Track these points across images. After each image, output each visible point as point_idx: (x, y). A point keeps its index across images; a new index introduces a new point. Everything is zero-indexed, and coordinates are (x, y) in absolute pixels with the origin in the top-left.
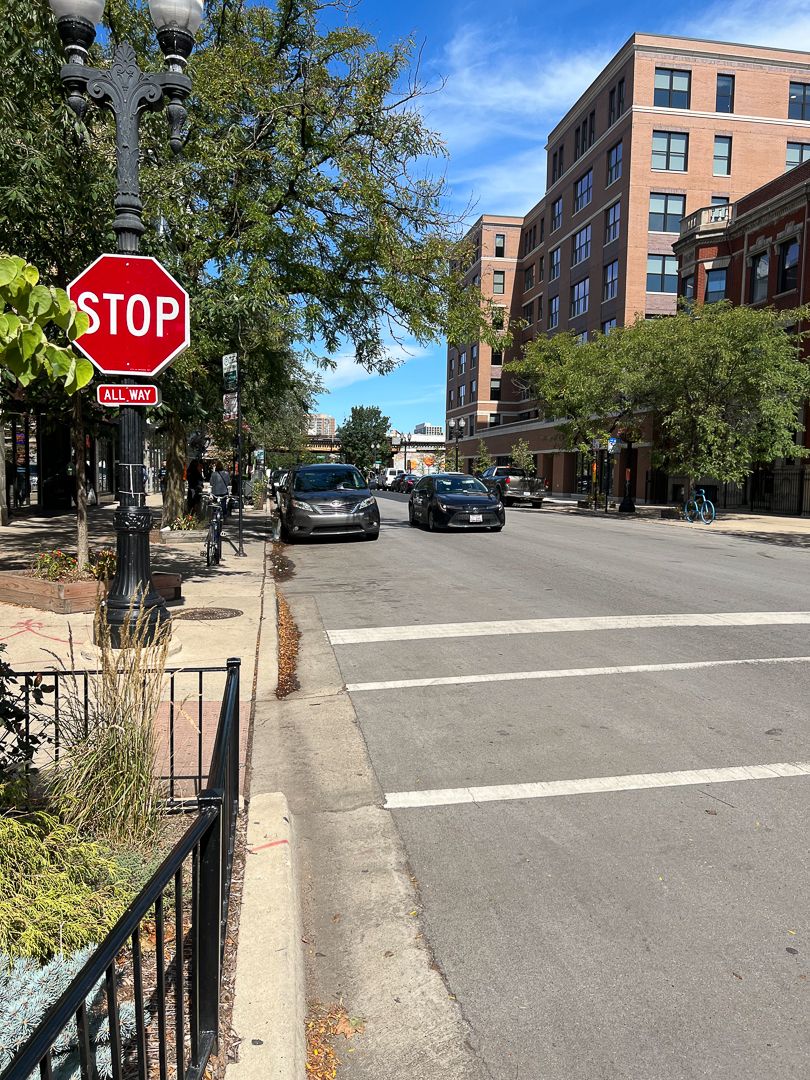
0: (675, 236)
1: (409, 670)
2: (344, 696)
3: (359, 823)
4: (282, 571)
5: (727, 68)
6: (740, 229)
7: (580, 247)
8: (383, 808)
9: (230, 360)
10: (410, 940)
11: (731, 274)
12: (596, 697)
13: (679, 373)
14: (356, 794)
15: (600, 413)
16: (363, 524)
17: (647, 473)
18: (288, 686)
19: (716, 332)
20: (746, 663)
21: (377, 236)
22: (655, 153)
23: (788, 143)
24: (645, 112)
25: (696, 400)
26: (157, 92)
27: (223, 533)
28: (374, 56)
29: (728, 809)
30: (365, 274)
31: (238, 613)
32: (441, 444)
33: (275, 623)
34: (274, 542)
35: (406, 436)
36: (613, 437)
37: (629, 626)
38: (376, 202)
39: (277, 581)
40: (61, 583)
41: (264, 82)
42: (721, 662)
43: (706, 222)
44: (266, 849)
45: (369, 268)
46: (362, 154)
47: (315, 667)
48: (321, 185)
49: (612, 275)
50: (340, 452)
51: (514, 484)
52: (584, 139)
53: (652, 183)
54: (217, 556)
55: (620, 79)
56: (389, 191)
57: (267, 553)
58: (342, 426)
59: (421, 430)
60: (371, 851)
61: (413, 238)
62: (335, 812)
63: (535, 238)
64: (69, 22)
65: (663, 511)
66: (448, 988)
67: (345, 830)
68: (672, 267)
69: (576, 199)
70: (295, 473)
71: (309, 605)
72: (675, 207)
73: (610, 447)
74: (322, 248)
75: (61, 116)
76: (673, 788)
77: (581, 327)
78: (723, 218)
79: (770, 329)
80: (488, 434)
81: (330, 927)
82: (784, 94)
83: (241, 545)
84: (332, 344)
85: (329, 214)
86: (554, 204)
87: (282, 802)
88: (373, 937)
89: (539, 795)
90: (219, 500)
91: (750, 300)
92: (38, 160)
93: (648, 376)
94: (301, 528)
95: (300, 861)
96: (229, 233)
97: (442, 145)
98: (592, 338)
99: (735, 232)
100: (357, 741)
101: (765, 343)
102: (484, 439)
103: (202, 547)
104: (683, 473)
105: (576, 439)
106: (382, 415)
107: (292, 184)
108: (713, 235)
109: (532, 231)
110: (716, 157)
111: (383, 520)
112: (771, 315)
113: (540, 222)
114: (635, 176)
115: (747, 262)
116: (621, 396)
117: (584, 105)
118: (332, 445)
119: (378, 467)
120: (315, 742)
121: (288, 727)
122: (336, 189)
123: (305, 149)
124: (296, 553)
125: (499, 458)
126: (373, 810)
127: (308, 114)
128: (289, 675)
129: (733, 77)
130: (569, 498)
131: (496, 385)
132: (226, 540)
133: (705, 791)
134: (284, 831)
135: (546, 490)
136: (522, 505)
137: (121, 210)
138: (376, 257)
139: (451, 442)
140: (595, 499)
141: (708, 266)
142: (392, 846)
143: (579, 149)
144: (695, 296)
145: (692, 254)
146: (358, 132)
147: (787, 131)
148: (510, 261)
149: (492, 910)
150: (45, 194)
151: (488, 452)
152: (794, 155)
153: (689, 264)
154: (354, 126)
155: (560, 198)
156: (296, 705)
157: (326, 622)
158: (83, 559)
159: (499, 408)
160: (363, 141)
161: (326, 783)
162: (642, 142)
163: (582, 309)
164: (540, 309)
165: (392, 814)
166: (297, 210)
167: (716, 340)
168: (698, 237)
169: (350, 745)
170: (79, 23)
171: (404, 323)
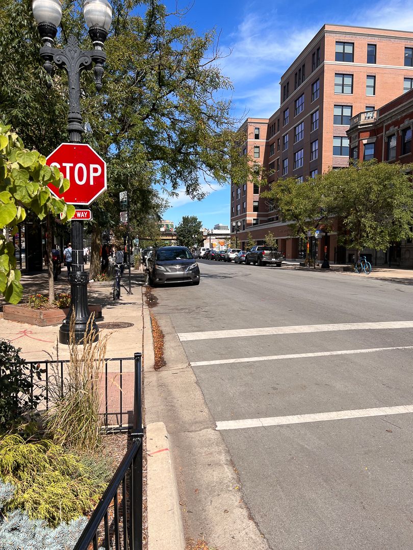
0: (348, 127)
1: (222, 354)
2: (190, 369)
3: (204, 438)
4: (152, 302)
5: (373, 41)
6: (381, 123)
7: (298, 134)
8: (215, 430)
9: (123, 195)
10: (237, 504)
11: (377, 146)
12: (321, 368)
13: (351, 197)
14: (201, 422)
15: (310, 217)
16: (192, 277)
17: (335, 248)
18: (160, 364)
19: (370, 176)
20: (398, 349)
21: (198, 130)
22: (336, 85)
23: (405, 78)
24: (330, 64)
25: (360, 211)
26: (89, 60)
27: (121, 283)
28: (195, 39)
29: (398, 429)
30: (191, 150)
31: (131, 325)
32: (228, 235)
33: (151, 330)
34: (146, 287)
35: (210, 231)
36: (318, 230)
37: (334, 330)
38: (196, 113)
39: (149, 307)
40: (41, 311)
41: (139, 54)
42: (384, 349)
43: (363, 120)
44: (158, 454)
45: (193, 147)
46: (189, 89)
47: (173, 353)
48: (169, 105)
49: (315, 147)
50: (176, 240)
51: (267, 255)
52: (299, 79)
53: (335, 100)
54: (118, 295)
55: (317, 48)
56: (203, 108)
57: (143, 293)
58: (177, 226)
59: (217, 227)
60: (211, 453)
61: (216, 131)
62: (190, 432)
63: (275, 129)
64: (44, 25)
65: (344, 268)
66: (260, 531)
67: (197, 442)
68: (346, 143)
69: (296, 109)
70: (156, 251)
71: (167, 320)
72: (347, 112)
73: (316, 235)
74: (169, 137)
75: (39, 73)
76: (367, 418)
77: (300, 174)
78: (372, 117)
79: (398, 173)
80: (252, 229)
81: (194, 496)
82: (402, 54)
83: (130, 289)
84: (175, 186)
85: (172, 120)
86: (284, 112)
87: (164, 427)
88: (217, 502)
89: (297, 422)
90: (119, 266)
91: (387, 158)
92: (27, 95)
93: (335, 199)
94: (160, 279)
95: (175, 459)
96: (122, 130)
97: (230, 83)
98: (305, 180)
99: (378, 124)
100: (198, 393)
101: (396, 181)
102: (250, 232)
103: (111, 290)
104: (353, 248)
105: (298, 231)
106: (198, 221)
107: (154, 104)
108: (366, 126)
109: (273, 126)
110: (367, 86)
111: (201, 274)
112: (398, 166)
113: (277, 121)
114: (326, 97)
115: (385, 140)
116: (322, 209)
117: (300, 61)
118: (172, 236)
119: (196, 246)
120: (177, 394)
121: (162, 385)
122: (176, 107)
123: (160, 87)
124: (157, 292)
125: (258, 241)
126: (210, 431)
127: (162, 69)
128: (160, 358)
129: (376, 45)
130: (295, 261)
131: (256, 204)
132: (122, 286)
133: (385, 419)
134: (166, 443)
135: (283, 258)
136: (271, 265)
137: (71, 121)
138: (196, 140)
139: (233, 233)
140: (309, 262)
141: (365, 142)
142: (222, 451)
143: (297, 84)
144: (358, 157)
145: (356, 136)
146: (187, 77)
147: (404, 73)
148: (262, 141)
149: (278, 487)
150: (31, 112)
151: (253, 238)
152: (408, 84)
153: (355, 141)
154: (185, 75)
155: (287, 109)
156: (165, 373)
157: (177, 329)
158: (51, 298)
159: (258, 216)
160: (190, 82)
161: (184, 416)
162: (329, 80)
163: (299, 165)
164: (278, 165)
165: (220, 433)
166: (157, 118)
167: (370, 180)
168: (359, 127)
169: (195, 395)
170: (49, 26)
171: (211, 175)
